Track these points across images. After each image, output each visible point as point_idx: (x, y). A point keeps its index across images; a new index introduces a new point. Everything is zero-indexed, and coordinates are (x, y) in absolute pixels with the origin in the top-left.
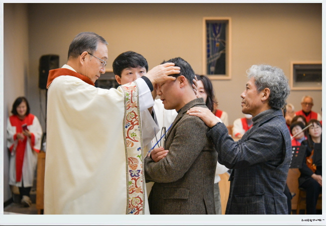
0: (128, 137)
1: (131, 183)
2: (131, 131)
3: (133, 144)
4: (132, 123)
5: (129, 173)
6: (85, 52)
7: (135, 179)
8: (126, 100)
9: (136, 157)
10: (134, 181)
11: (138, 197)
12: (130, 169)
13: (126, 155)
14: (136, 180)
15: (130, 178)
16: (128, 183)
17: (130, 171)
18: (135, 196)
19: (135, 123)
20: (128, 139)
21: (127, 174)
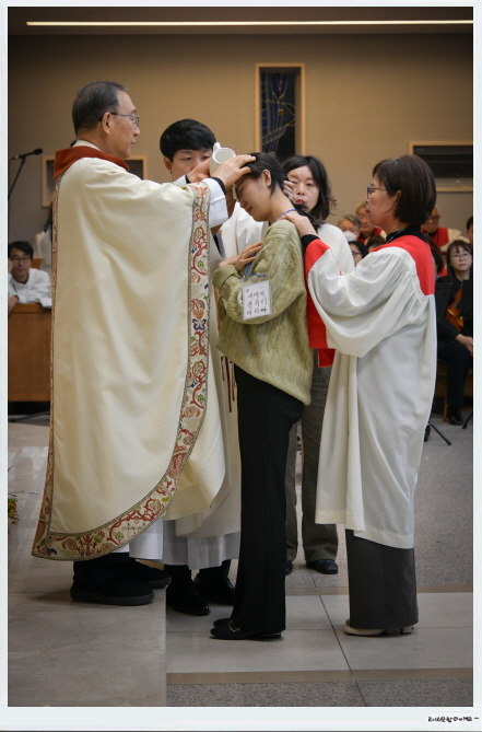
0: (194, 268)
1: (193, 339)
2: (199, 258)
3: (199, 278)
4: (200, 246)
5: (192, 324)
6: (107, 113)
7: (199, 333)
8: (195, 204)
9: (202, 299)
10: (197, 337)
11: (201, 362)
12: (193, 317)
13: (189, 295)
14: (200, 335)
15: (193, 331)
16: (191, 339)
17: (194, 320)
18: (197, 360)
19: (203, 245)
20: (193, 271)
21: (189, 324)
